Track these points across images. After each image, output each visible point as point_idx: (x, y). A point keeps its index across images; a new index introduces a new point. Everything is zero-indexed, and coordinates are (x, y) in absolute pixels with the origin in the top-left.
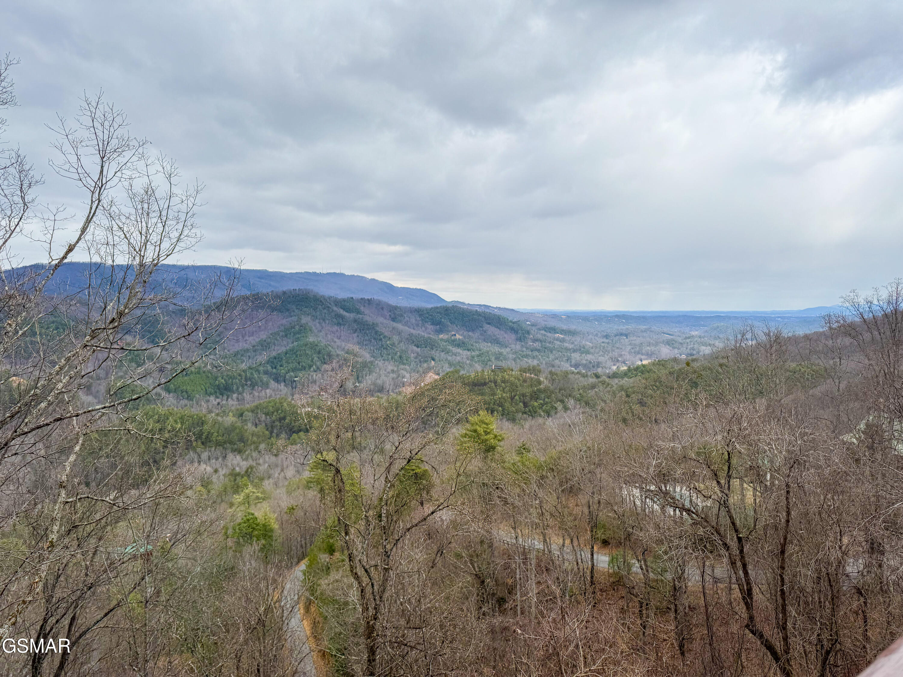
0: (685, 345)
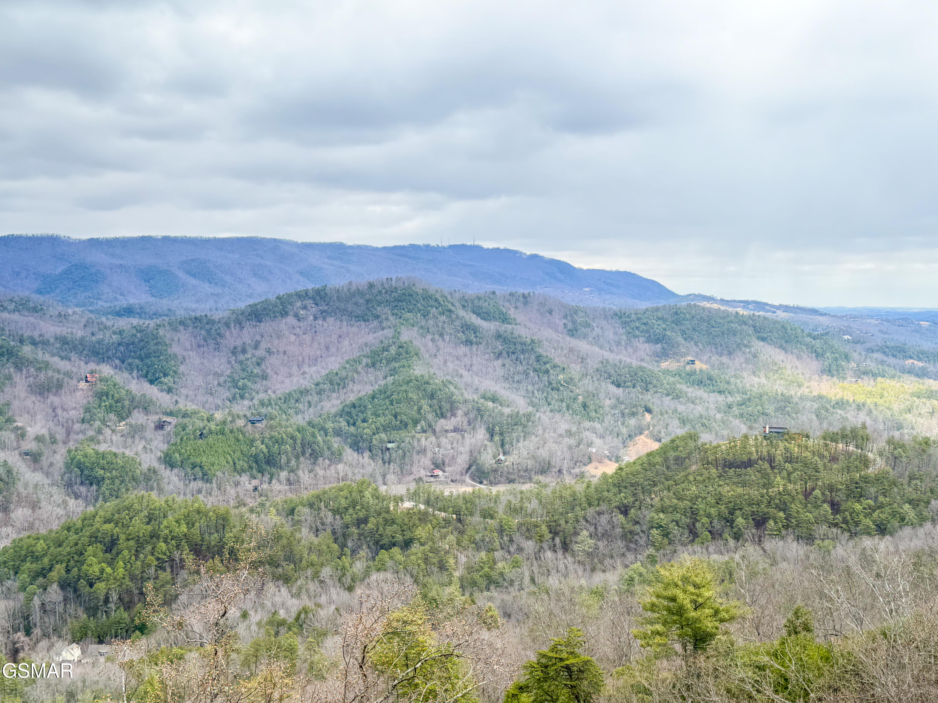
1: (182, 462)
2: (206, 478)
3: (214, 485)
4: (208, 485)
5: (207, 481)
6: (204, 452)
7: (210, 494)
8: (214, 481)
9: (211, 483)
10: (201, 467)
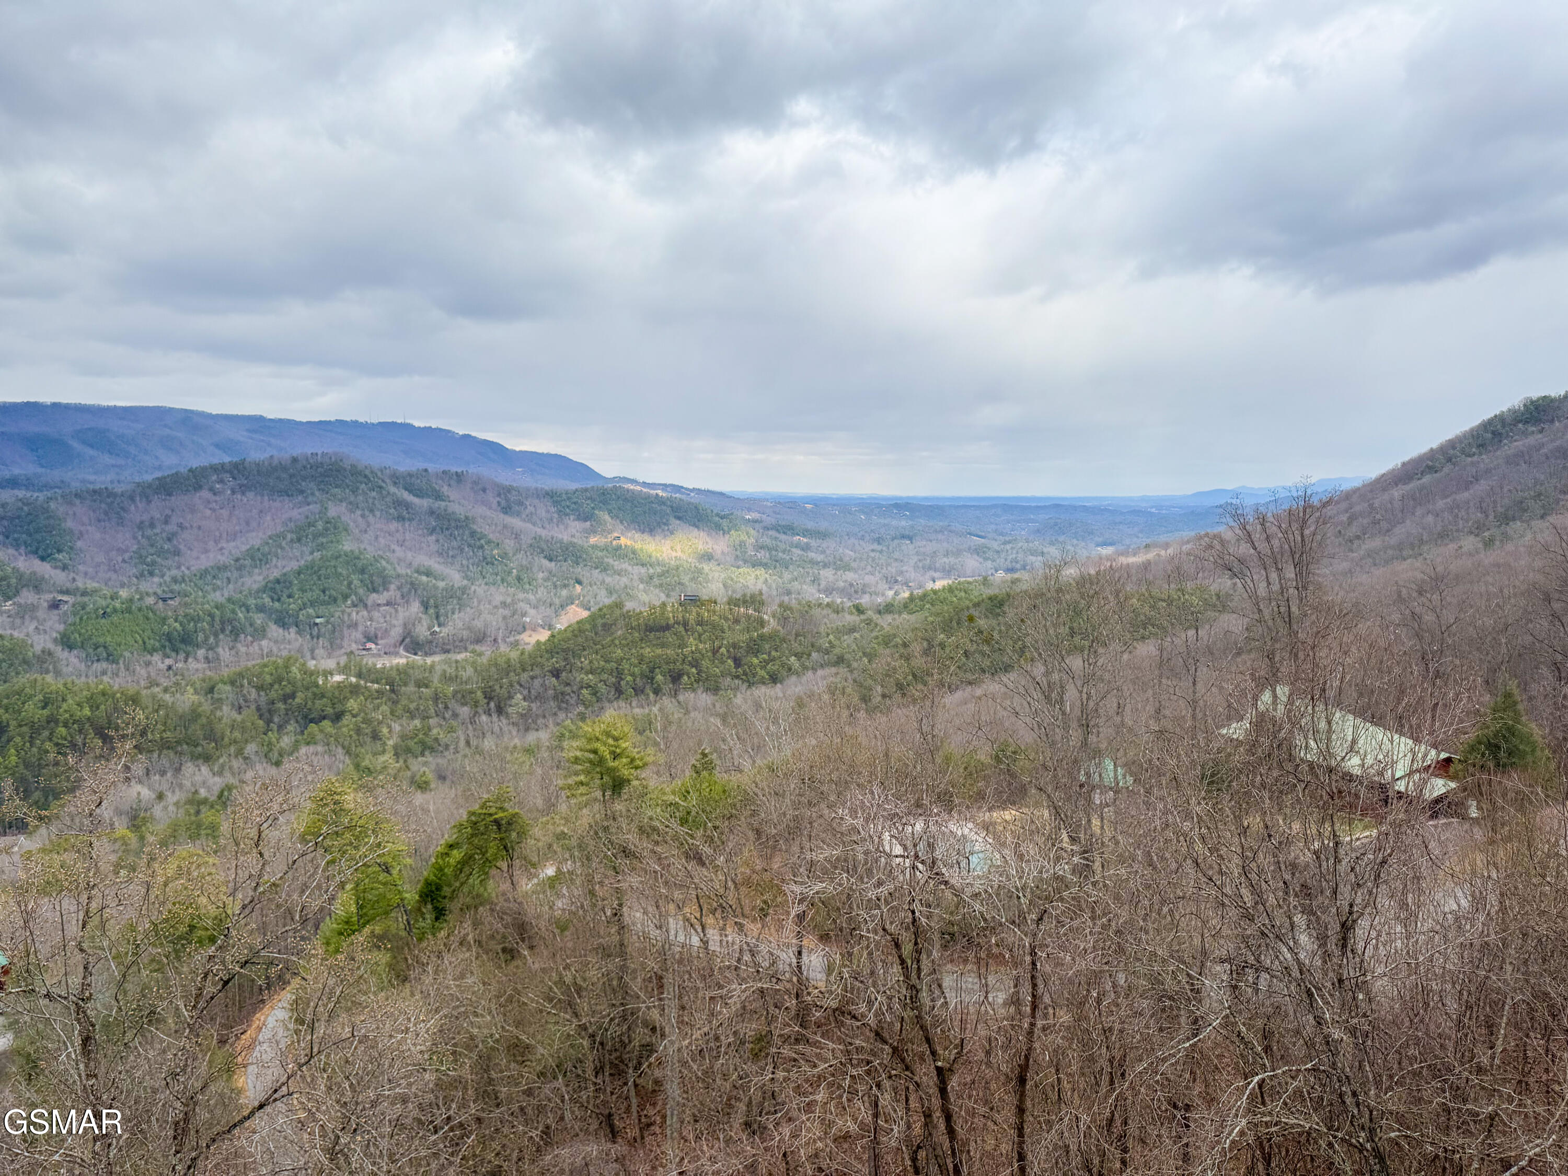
0: (1003, 555)
1: (82, 643)
2: (111, 658)
3: (122, 666)
4: (114, 666)
5: (113, 662)
6: (108, 631)
7: (117, 675)
8: (121, 662)
9: (118, 663)
10: (105, 647)
